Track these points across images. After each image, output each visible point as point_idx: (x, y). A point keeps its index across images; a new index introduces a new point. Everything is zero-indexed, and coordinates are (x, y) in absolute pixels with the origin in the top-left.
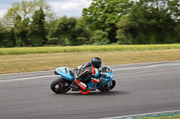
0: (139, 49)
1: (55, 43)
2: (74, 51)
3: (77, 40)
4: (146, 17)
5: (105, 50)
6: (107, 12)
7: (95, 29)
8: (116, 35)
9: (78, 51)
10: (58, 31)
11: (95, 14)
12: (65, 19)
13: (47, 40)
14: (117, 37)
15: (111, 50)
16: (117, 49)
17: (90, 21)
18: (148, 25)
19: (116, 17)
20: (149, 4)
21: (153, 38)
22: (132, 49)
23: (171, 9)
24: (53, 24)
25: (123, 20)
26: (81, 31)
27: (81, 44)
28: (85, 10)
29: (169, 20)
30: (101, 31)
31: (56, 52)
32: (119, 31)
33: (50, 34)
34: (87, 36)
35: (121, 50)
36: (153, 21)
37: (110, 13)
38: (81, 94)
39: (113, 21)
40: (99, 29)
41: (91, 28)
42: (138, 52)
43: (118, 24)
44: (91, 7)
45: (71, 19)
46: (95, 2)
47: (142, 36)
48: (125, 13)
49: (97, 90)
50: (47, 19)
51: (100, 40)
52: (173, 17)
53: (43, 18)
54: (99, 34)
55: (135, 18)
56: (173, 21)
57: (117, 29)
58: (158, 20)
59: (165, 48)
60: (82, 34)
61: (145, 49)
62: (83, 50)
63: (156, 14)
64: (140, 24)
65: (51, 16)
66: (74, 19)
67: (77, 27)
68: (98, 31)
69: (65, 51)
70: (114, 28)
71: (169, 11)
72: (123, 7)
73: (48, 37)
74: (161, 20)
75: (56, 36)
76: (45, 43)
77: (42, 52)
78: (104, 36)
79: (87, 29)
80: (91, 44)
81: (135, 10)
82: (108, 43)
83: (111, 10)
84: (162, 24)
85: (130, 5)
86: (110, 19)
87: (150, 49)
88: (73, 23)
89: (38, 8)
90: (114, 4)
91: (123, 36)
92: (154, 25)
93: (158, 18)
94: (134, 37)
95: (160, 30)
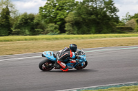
0: (82, 38)
1: (18, 34)
2: (32, 40)
3: (35, 31)
4: (87, 13)
5: (57, 39)
6: (58, 9)
7: (49, 23)
8: (65, 27)
9: (36, 39)
10: (20, 24)
11: (49, 11)
12: (25, 15)
13: (11, 31)
14: (66, 29)
15: (61, 39)
16: (65, 38)
17: (45, 16)
18: (89, 20)
19: (65, 13)
20: (90, 4)
21: (93, 29)
22: (77, 38)
23: (107, 7)
24: (16, 18)
25: (70, 16)
26: (38, 24)
27: (38, 34)
28: (41, 8)
29: (105, 16)
30: (53, 24)
31: (19, 40)
32: (67, 24)
33: (14, 26)
34: (43, 28)
35: (68, 39)
36: (93, 17)
37: (60, 10)
38: (62, 71)
39: (63, 17)
40: (52, 23)
41: (46, 22)
42: (82, 40)
43: (67, 19)
44: (45, 6)
45: (30, 15)
46: (49, 2)
47: (85, 28)
48: (72, 11)
49: (74, 69)
50: (12, 15)
51: (53, 31)
52: (108, 13)
53: (9, 14)
54: (52, 27)
55: (79, 14)
56: (108, 16)
57: (66, 22)
58: (97, 16)
59: (102, 37)
60: (39, 26)
61: (87, 38)
62: (39, 39)
63: (95, 12)
64: (83, 19)
65: (14, 12)
66: (33, 15)
67: (35, 21)
68: (51, 24)
69: (26, 40)
70: (63, 22)
71: (105, 9)
72: (70, 6)
73: (12, 29)
74: (99, 16)
75: (19, 28)
76: (10, 33)
77: (8, 41)
78: (56, 28)
79: (43, 22)
80: (46, 34)
81: (80, 8)
82: (59, 34)
83: (61, 9)
84: (99, 19)
85: (76, 4)
86: (61, 15)
87: (91, 38)
88: (32, 18)
89: (4, 7)
90: (63, 4)
91: (70, 28)
92: (94, 20)
93: (97, 14)
94: (79, 29)
95: (98, 23)
